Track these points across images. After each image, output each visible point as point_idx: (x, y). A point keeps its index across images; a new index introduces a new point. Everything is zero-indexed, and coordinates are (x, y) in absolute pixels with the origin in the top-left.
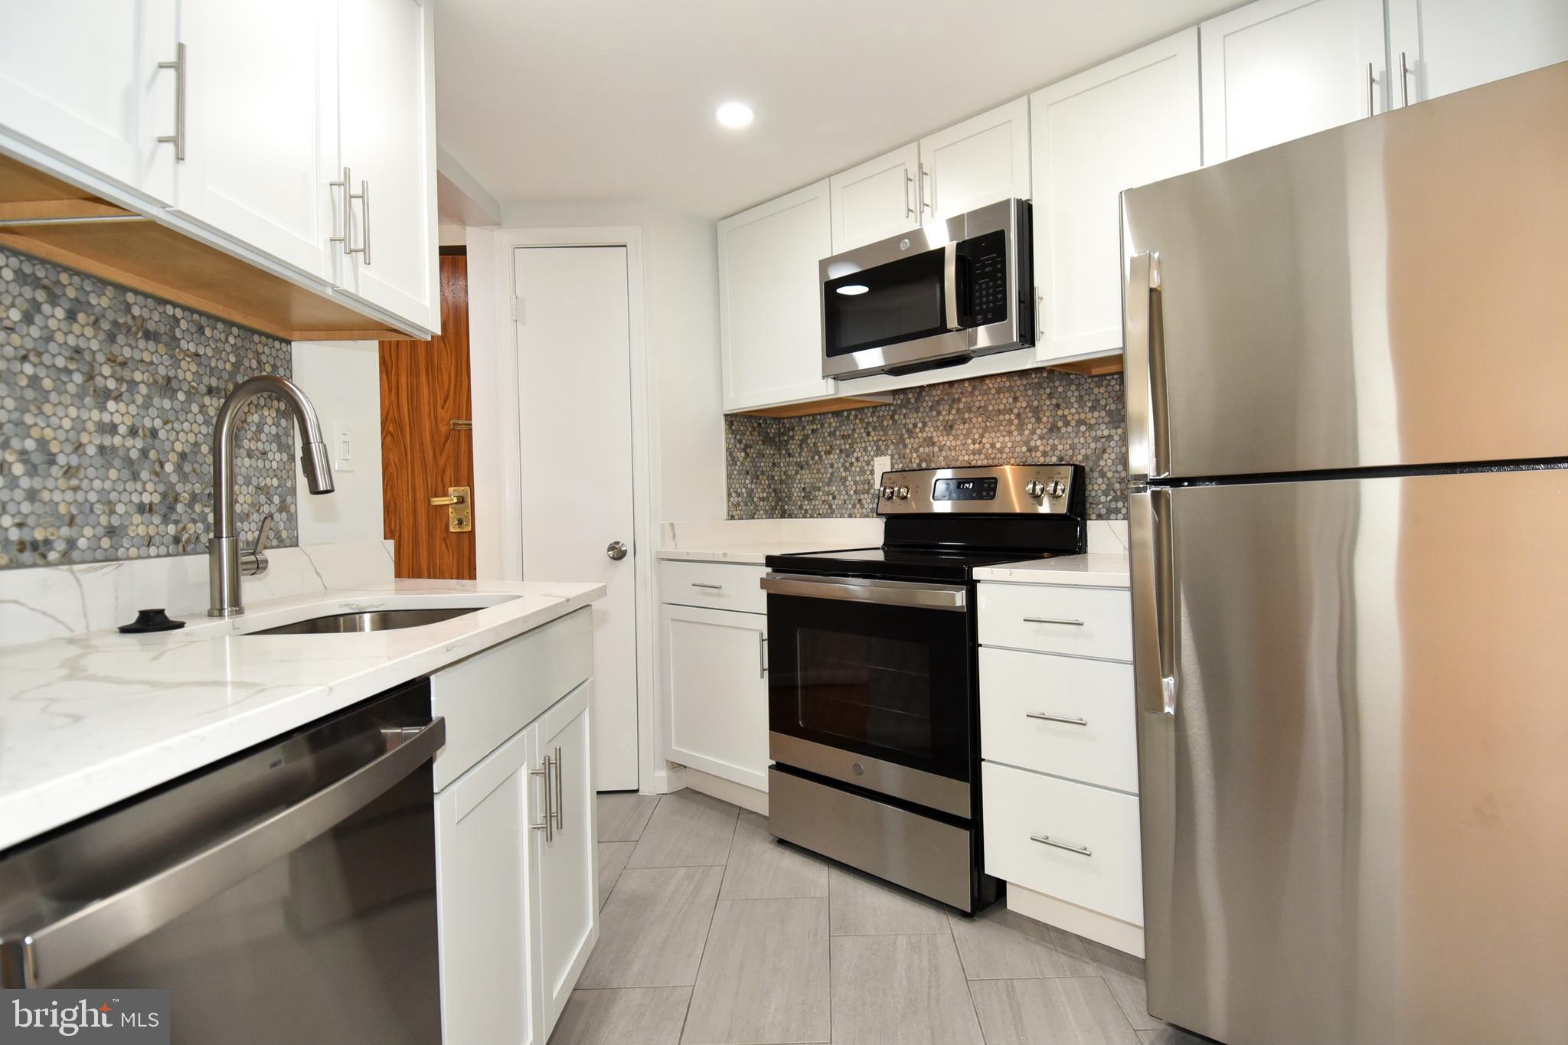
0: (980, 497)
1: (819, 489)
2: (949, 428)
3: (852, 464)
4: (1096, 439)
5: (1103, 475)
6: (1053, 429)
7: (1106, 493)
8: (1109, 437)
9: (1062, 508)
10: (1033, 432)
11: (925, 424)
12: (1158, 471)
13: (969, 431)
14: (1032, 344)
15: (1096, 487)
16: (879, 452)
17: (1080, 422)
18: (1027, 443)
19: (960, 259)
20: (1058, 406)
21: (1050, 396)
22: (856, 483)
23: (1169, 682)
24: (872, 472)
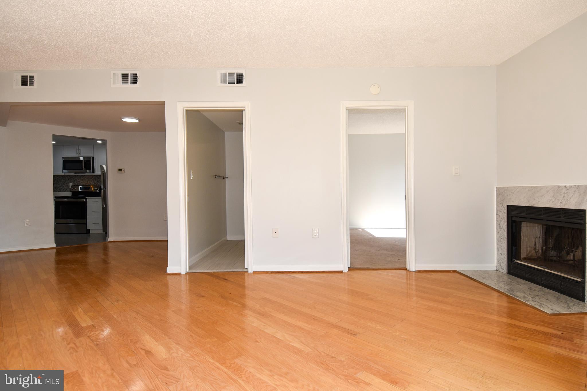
0: (87, 189)
1: (58, 187)
2: (82, 180)
3: (65, 184)
6: (98, 181)
10: (95, 182)
12: (103, 188)
13: (86, 181)
14: (94, 172)
16: (70, 183)
19: (85, 162)
22: (66, 187)
23: (104, 205)
24: (69, 185)
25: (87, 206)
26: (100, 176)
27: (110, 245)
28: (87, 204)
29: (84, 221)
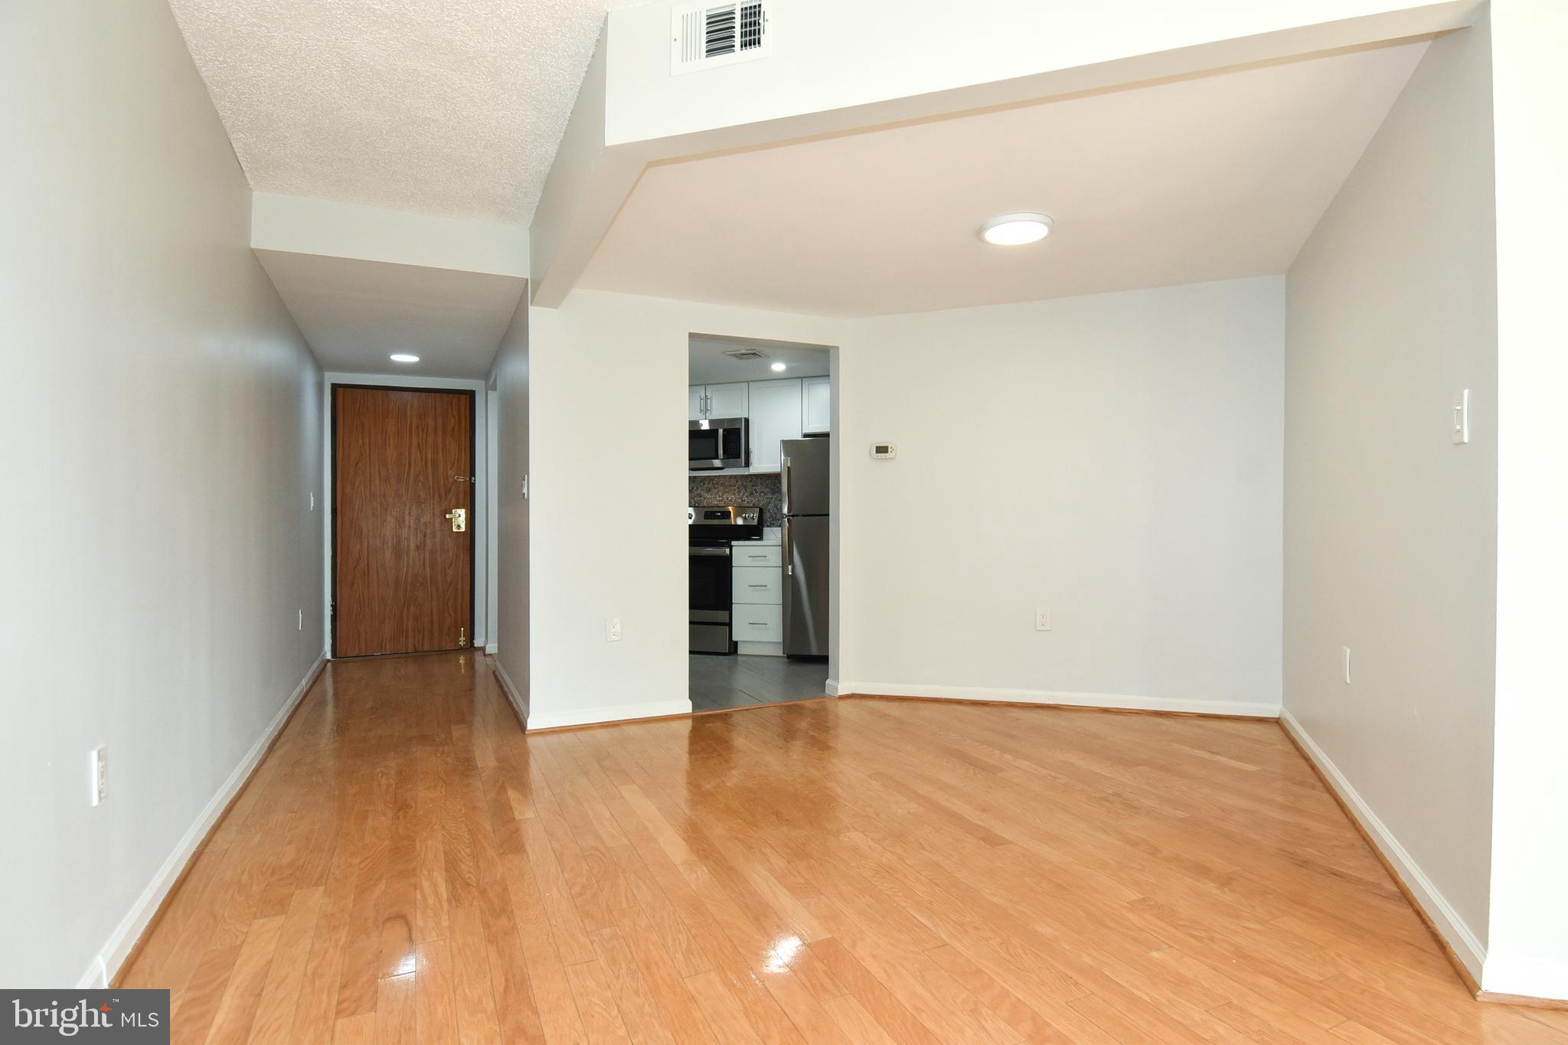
0: (724, 518)
2: (709, 490)
4: (767, 498)
5: (769, 511)
6: (751, 494)
7: (770, 518)
8: (772, 498)
9: (755, 522)
10: (743, 495)
11: (697, 488)
12: (788, 513)
14: (748, 466)
15: (767, 516)
17: (761, 492)
18: (741, 499)
19: (723, 435)
20: (753, 485)
21: (751, 481)
23: (790, 567)
25: (733, 568)
26: (776, 477)
27: (844, 709)
28: (733, 565)
29: (722, 616)
